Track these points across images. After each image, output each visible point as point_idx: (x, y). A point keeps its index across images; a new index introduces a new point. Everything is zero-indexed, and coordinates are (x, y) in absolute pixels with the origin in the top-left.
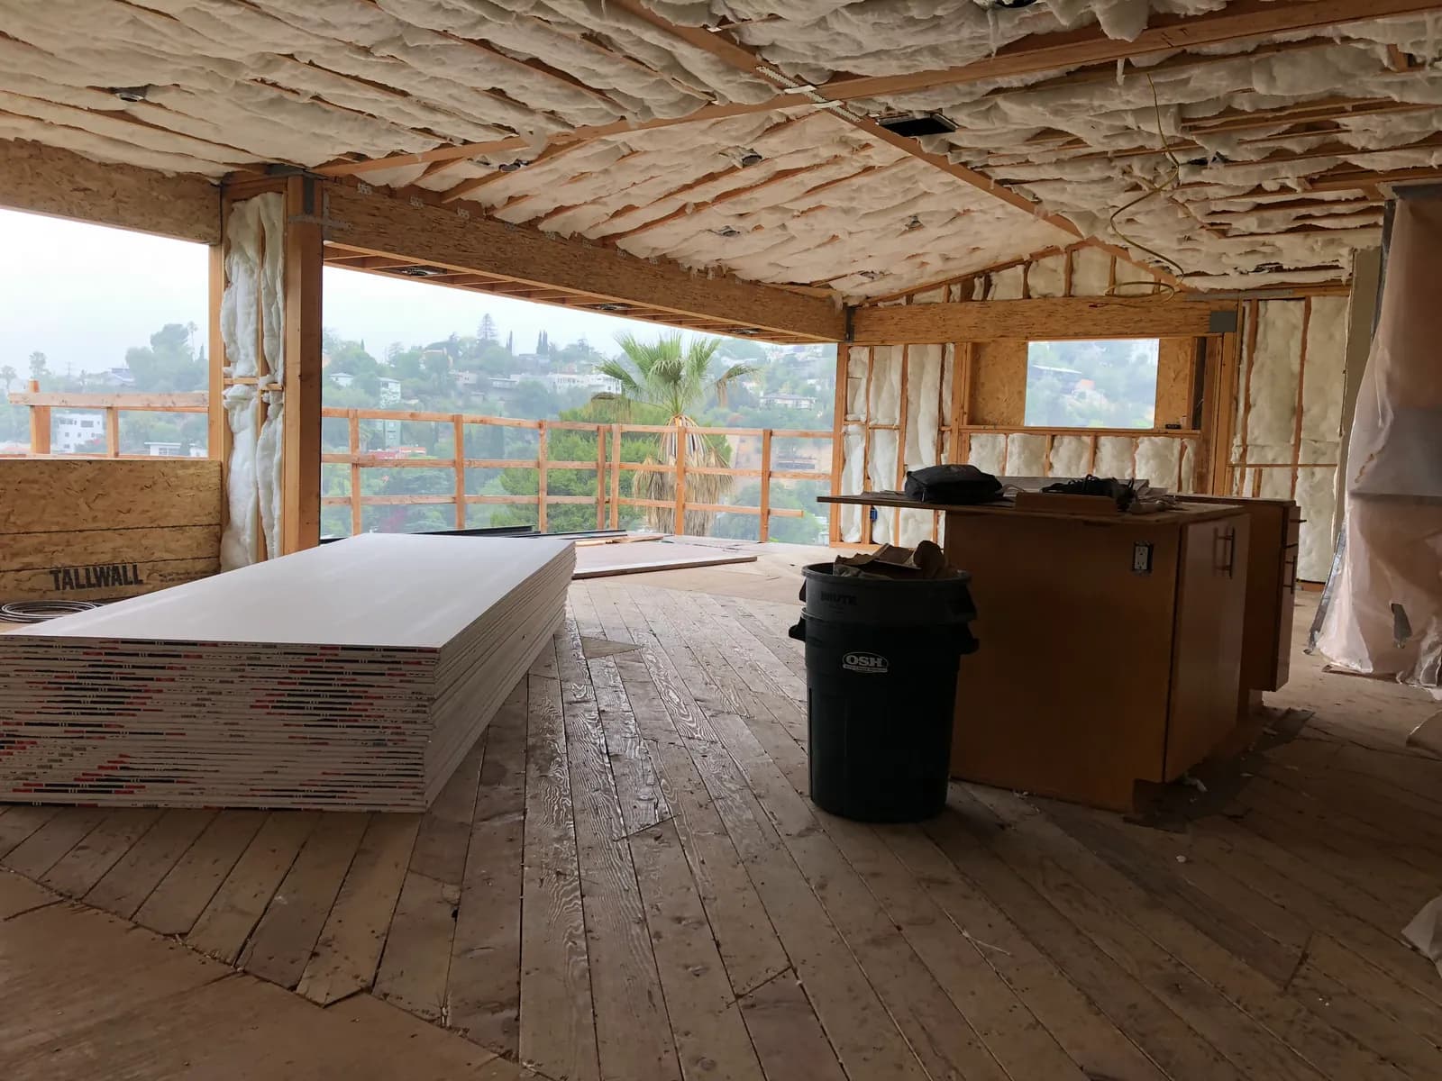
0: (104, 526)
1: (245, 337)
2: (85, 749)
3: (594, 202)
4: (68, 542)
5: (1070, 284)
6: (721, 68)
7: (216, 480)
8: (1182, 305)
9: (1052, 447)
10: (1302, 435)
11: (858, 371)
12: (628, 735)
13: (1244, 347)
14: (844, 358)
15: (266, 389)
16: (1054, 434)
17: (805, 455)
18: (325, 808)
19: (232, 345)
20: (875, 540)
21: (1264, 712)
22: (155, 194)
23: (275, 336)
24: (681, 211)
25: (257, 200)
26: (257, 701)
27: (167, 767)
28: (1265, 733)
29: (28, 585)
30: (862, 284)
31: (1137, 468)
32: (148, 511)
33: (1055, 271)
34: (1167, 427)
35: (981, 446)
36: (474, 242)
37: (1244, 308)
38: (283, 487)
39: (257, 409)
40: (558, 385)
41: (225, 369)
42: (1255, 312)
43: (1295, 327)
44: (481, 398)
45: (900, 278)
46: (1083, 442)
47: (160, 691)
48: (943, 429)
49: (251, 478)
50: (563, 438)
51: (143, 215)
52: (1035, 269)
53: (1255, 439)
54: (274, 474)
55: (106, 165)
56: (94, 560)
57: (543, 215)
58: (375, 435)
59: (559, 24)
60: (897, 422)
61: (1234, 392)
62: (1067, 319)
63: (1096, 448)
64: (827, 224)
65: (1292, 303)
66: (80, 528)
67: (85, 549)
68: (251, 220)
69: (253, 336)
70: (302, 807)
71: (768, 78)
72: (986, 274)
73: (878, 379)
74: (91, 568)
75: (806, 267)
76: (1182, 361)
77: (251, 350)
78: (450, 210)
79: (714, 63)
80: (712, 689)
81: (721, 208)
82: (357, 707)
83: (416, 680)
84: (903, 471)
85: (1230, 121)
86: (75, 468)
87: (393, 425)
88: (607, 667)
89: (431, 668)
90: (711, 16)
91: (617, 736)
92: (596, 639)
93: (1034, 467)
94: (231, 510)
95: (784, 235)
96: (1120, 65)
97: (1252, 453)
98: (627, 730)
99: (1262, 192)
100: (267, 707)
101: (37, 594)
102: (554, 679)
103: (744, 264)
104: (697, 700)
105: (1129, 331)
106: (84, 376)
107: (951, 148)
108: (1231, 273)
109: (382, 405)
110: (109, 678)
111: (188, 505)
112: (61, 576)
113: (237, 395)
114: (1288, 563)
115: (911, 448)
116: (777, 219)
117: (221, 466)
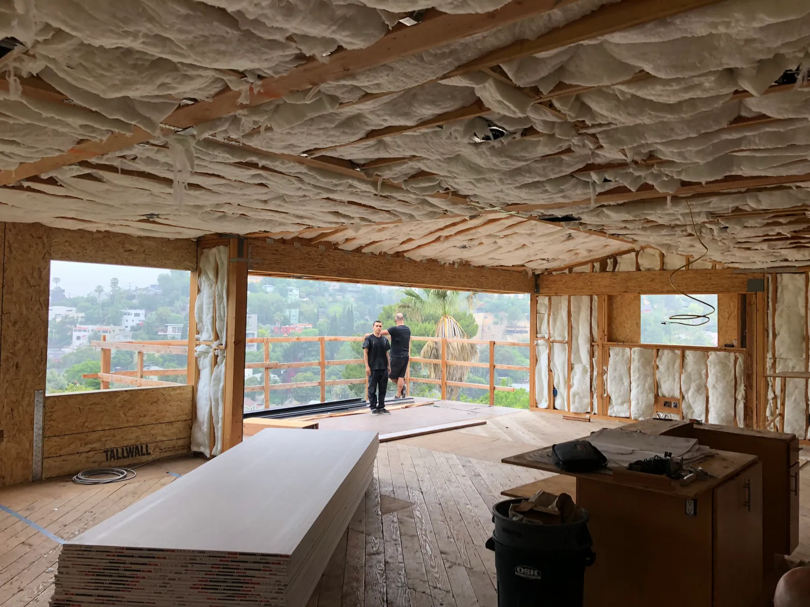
0: (131, 424)
1: (207, 319)
3: (390, 239)
4: (114, 434)
5: (663, 263)
6: (448, 203)
7: (190, 396)
8: (730, 276)
9: (657, 356)
11: (543, 310)
12: (400, 585)
13: (770, 300)
14: (534, 302)
15: (217, 348)
16: (658, 348)
19: (201, 323)
20: (557, 407)
22: (164, 249)
23: (222, 320)
24: (438, 239)
25: (214, 250)
26: (193, 585)
29: (93, 459)
30: (543, 264)
31: (709, 369)
32: (154, 415)
33: (654, 255)
34: (726, 346)
35: (616, 354)
36: (327, 262)
37: (768, 278)
38: (224, 401)
39: (212, 358)
41: (197, 336)
42: (775, 281)
43: (800, 289)
44: (342, 297)
45: (565, 260)
46: (675, 354)
47: (144, 578)
48: (593, 344)
49: (208, 396)
51: (158, 260)
52: (642, 255)
53: (781, 354)
54: (220, 394)
55: (140, 237)
56: (126, 443)
57: (364, 245)
58: (285, 318)
59: (362, 192)
60: (566, 339)
61: (766, 326)
62: (661, 282)
63: (683, 357)
64: (518, 240)
65: (797, 275)
66: (120, 427)
67: (122, 438)
68: (212, 259)
69: (211, 320)
71: (474, 205)
72: (614, 257)
73: (554, 315)
74: (125, 448)
75: (510, 259)
76: (732, 307)
77: (210, 327)
78: (315, 247)
79: (445, 202)
80: (451, 542)
81: (459, 237)
82: (245, 589)
83: (278, 573)
84: (571, 368)
85: (738, 214)
86: (119, 395)
87: (295, 312)
88: (393, 521)
89: (286, 567)
90: (441, 187)
91: (393, 586)
92: (389, 497)
93: (648, 368)
94: (198, 412)
95: (495, 246)
96: (669, 198)
97: (779, 364)
98: (399, 580)
99: (768, 235)
100: (199, 588)
101: (96, 465)
102: (362, 532)
103: (475, 259)
104: (442, 553)
105: (699, 290)
106: (137, 289)
107: (581, 224)
108: (758, 262)
109: (289, 301)
110: (118, 570)
111: (175, 410)
112: (109, 453)
113: (202, 350)
114: (792, 476)
115: (575, 354)
116: (492, 240)
117: (193, 388)
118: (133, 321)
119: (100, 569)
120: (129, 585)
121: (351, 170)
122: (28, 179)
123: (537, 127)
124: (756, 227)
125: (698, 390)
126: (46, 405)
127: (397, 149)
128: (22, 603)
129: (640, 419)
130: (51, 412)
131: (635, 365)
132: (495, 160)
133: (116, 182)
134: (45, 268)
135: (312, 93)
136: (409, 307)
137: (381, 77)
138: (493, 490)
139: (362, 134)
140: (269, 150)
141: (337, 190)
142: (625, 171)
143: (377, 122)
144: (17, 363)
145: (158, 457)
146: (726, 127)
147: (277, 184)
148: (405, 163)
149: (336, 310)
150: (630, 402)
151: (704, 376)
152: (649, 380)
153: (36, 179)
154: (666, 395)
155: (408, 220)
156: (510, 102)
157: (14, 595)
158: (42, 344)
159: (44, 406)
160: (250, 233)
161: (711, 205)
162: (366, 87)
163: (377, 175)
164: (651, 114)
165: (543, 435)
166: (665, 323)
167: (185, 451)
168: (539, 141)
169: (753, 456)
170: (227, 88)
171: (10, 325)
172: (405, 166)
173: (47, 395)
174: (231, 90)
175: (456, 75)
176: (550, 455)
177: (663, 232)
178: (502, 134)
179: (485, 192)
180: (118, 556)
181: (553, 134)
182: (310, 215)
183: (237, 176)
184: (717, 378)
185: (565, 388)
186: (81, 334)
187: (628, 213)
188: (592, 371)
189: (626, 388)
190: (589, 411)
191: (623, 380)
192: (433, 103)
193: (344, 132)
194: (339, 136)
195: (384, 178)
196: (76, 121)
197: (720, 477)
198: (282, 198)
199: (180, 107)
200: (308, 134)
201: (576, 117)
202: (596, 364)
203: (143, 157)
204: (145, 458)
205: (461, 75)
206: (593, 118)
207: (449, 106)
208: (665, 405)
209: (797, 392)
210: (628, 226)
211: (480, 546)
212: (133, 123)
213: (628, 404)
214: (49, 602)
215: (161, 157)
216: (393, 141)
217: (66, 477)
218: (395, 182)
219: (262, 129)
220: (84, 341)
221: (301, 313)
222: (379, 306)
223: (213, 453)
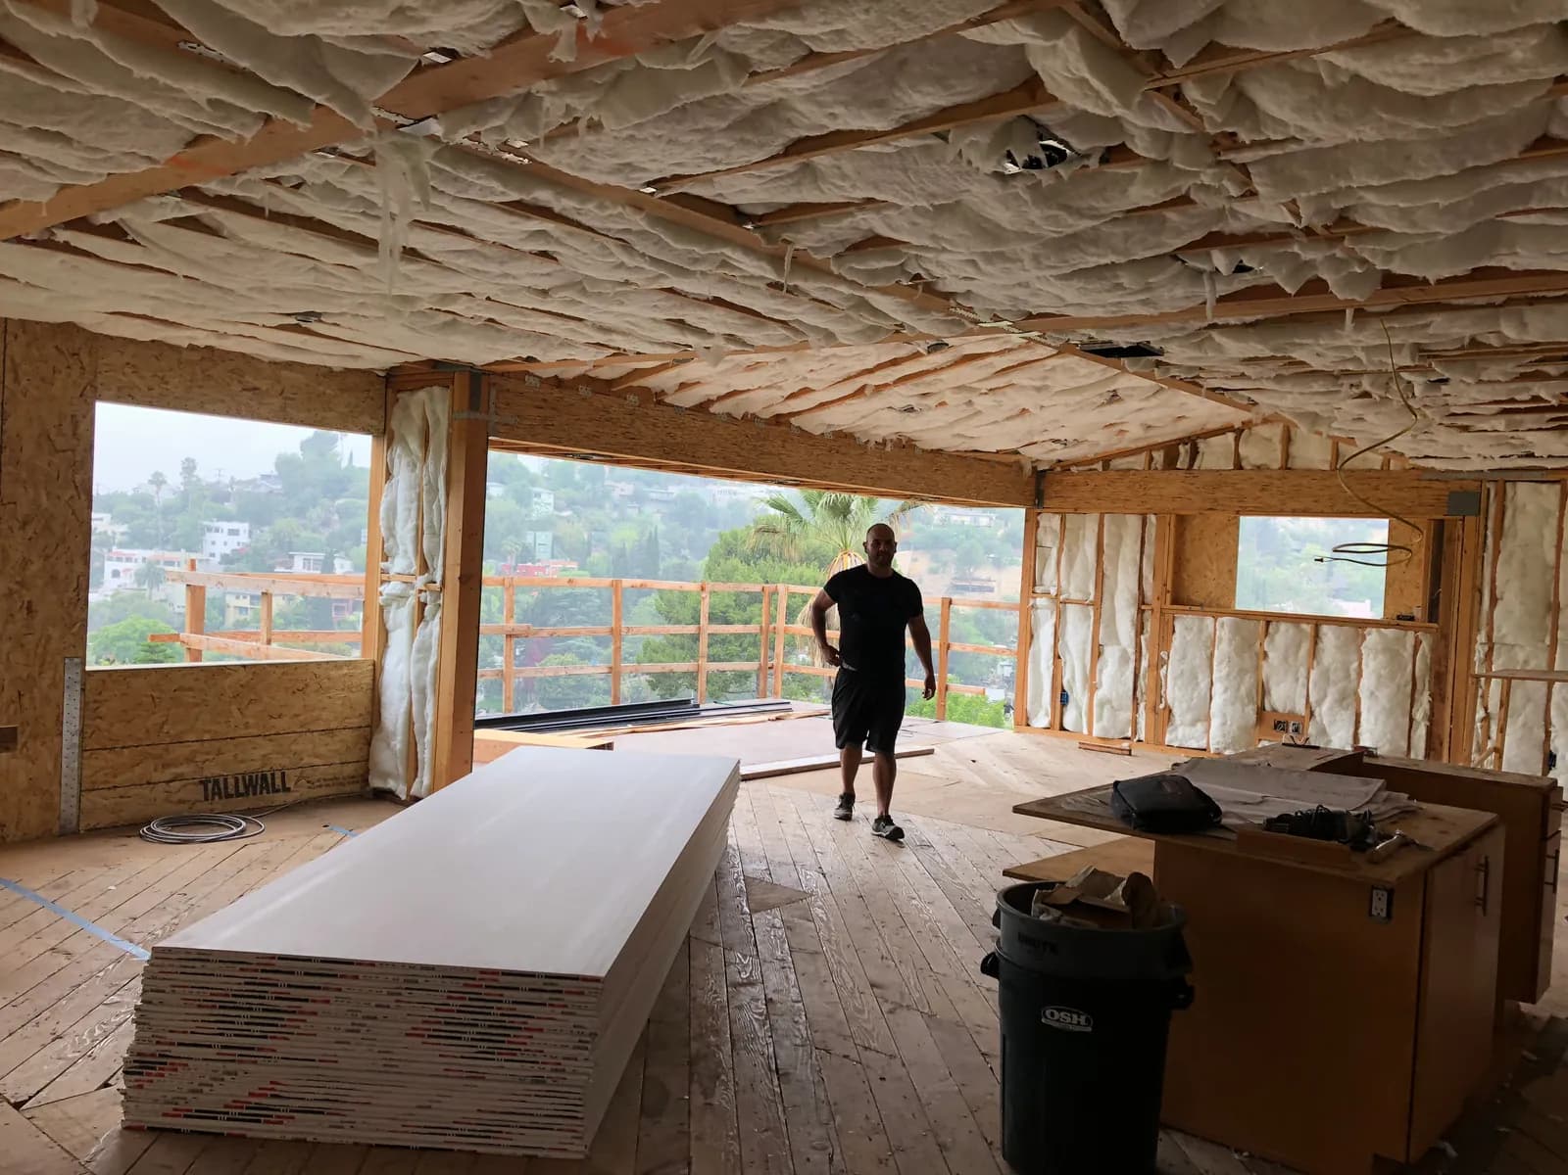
0: (255, 732)
1: (405, 532)
2: (236, 1074)
3: (767, 387)
4: (219, 750)
5: (1287, 456)
6: (911, 308)
7: (369, 680)
8: (1416, 484)
9: (1267, 634)
10: (1560, 634)
11: (1048, 540)
12: (798, 1041)
13: (1489, 533)
14: (1032, 525)
15: (423, 588)
16: (1269, 620)
17: (984, 577)
18: (480, 1149)
19: (391, 539)
20: (1066, 726)
21: (1522, 1023)
22: (321, 389)
23: (435, 534)
24: (860, 392)
25: (422, 395)
26: (414, 1029)
27: (317, 1097)
28: (1524, 1057)
29: (175, 798)
30: (1054, 450)
31: (1364, 662)
32: (299, 715)
33: (1270, 441)
34: (1399, 618)
35: (1186, 629)
36: (643, 429)
37: (1489, 490)
38: (437, 692)
39: (413, 608)
40: (718, 496)
41: (383, 565)
42: (1502, 495)
43: (1549, 513)
44: (637, 510)
45: (1097, 444)
46: (1301, 631)
47: (315, 1014)
48: (1143, 607)
49: (404, 681)
50: (722, 561)
51: (309, 411)
52: (1247, 438)
53: (1504, 636)
54: (429, 679)
55: (275, 363)
56: (243, 768)
57: (715, 398)
58: (526, 549)
59: (744, 277)
60: (1092, 598)
61: (1478, 583)
62: (1283, 493)
63: (1316, 637)
64: (1015, 400)
65: (1545, 485)
66: (232, 735)
67: (236, 757)
68: (416, 413)
69: (413, 533)
70: (456, 1147)
71: (962, 316)
72: (1193, 441)
73: (1070, 550)
74: (240, 777)
75: (993, 438)
76: (1416, 544)
77: (410, 548)
78: (619, 397)
79: (905, 305)
80: (888, 966)
81: (901, 389)
82: (515, 1040)
83: (579, 1012)
84: (1098, 652)
85: (1474, 353)
86: (230, 674)
87: (544, 538)
88: (774, 926)
89: (594, 1000)
90: (905, 273)
91: (787, 1043)
92: (762, 881)
93: (1246, 655)
94: (382, 710)
95: (970, 411)
96: (1349, 313)
97: (1499, 655)
98: (797, 1033)
99: (1513, 401)
100: (423, 1036)
101: (186, 806)
102: (717, 945)
103: (925, 436)
104: (873, 986)
105: (1354, 510)
106: (233, 481)
107: (1159, 364)
108: (1473, 457)
109: (534, 516)
110: (264, 998)
111: (339, 707)
112: (210, 786)
113: (394, 592)
114: (1549, 857)
115: (1107, 627)
116: (963, 397)
117: (374, 665)
118: (225, 544)
119: (227, 995)
120: (285, 1026)
121: (735, 227)
122: (69, 225)
123: (1136, 146)
124: (1499, 382)
125: (1342, 700)
126: (88, 687)
127: (840, 183)
128: (61, 1062)
129: (1227, 753)
130: (95, 701)
131: (1222, 650)
132: (1035, 214)
133: (249, 238)
134: (84, 417)
135: (703, 45)
136: (775, 532)
137: (853, 15)
138: (959, 873)
139: (776, 147)
140: (583, 175)
141: (694, 272)
142: (1282, 250)
143: (815, 120)
144: (29, 602)
145: (305, 797)
146: (1516, 157)
147: (579, 256)
148: (851, 214)
149: (626, 535)
150: (1208, 719)
151: (1353, 675)
152: (1249, 680)
153: (82, 225)
154: (1280, 708)
155: (823, 343)
156: (1104, 82)
157: (44, 1046)
158: (79, 567)
159: (83, 690)
160: (497, 363)
161: (1431, 331)
162: (813, 38)
163: (785, 241)
164: (1381, 119)
165: (1044, 776)
166: (1321, 560)
167: (356, 788)
168: (1134, 175)
169: (1489, 814)
170: (526, 29)
171: (16, 525)
172: (846, 222)
173: (88, 668)
174: (535, 33)
175: (1004, 17)
176: (1108, 801)
177: (1317, 387)
178: (1062, 155)
179: (992, 286)
180: (263, 971)
181: (1167, 160)
182: (627, 325)
183: (500, 234)
184: (1379, 677)
185: (1084, 689)
186: (120, 566)
187: (1263, 342)
188: (1138, 661)
189: (1203, 693)
190: (1129, 734)
191: (1196, 678)
192: (940, 81)
193: (742, 141)
194: (731, 149)
195: (797, 247)
196: (201, 91)
197: (1438, 849)
198: (580, 285)
199: (419, 68)
200: (670, 141)
201: (1223, 124)
202: (1147, 646)
203: (317, 181)
204: (280, 798)
205: (1018, 16)
206: (1257, 130)
207: (967, 91)
208: (1275, 727)
209: (1529, 708)
210: (1248, 371)
211: (944, 975)
212: (318, 99)
213: (1206, 724)
214: (124, 1058)
215: (354, 185)
216: (834, 166)
217: (129, 828)
218: (818, 257)
219: (582, 125)
220: (127, 580)
221: (556, 540)
222: (708, 532)
223: (413, 791)
